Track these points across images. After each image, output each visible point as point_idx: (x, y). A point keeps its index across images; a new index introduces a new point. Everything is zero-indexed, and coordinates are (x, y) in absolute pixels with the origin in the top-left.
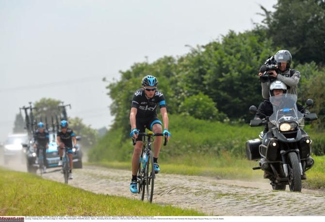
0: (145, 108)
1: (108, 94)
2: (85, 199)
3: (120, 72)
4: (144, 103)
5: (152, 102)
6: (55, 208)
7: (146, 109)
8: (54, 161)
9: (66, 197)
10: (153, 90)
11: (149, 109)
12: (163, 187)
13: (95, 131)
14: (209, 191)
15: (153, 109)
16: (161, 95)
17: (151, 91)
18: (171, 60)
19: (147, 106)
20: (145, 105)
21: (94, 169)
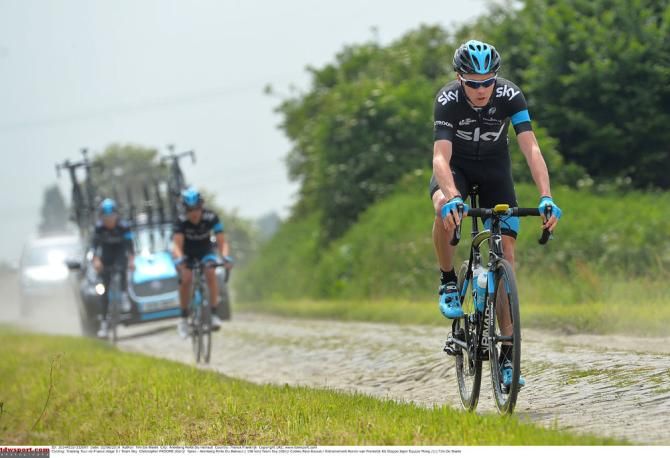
0: (472, 136)
1: (280, 127)
2: (230, 399)
3: (309, 69)
4: (468, 121)
5: (489, 117)
6: (152, 426)
7: (476, 139)
8: (155, 304)
9: (180, 395)
10: (486, 85)
11: (484, 137)
12: (429, 361)
13: (248, 223)
14: (546, 366)
15: (497, 135)
16: (514, 94)
17: (482, 89)
18: (438, 34)
19: (477, 130)
20: (470, 128)
21: (251, 320)
